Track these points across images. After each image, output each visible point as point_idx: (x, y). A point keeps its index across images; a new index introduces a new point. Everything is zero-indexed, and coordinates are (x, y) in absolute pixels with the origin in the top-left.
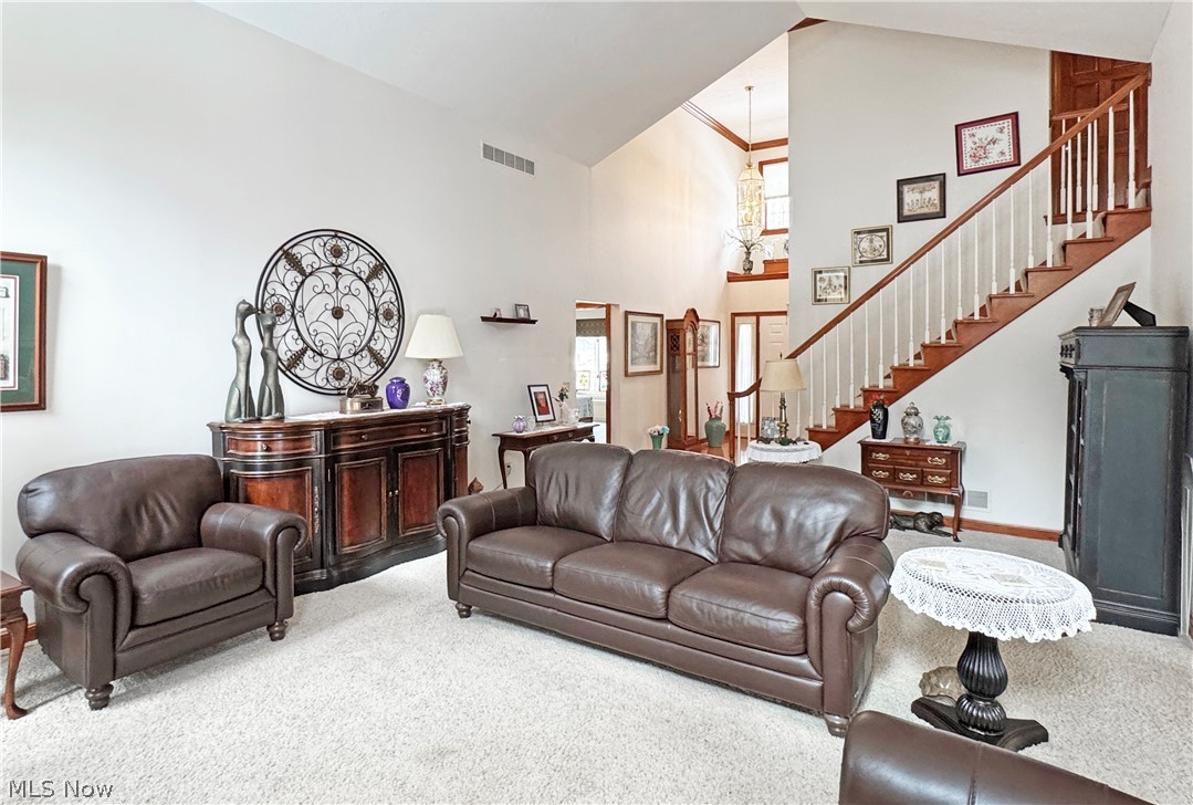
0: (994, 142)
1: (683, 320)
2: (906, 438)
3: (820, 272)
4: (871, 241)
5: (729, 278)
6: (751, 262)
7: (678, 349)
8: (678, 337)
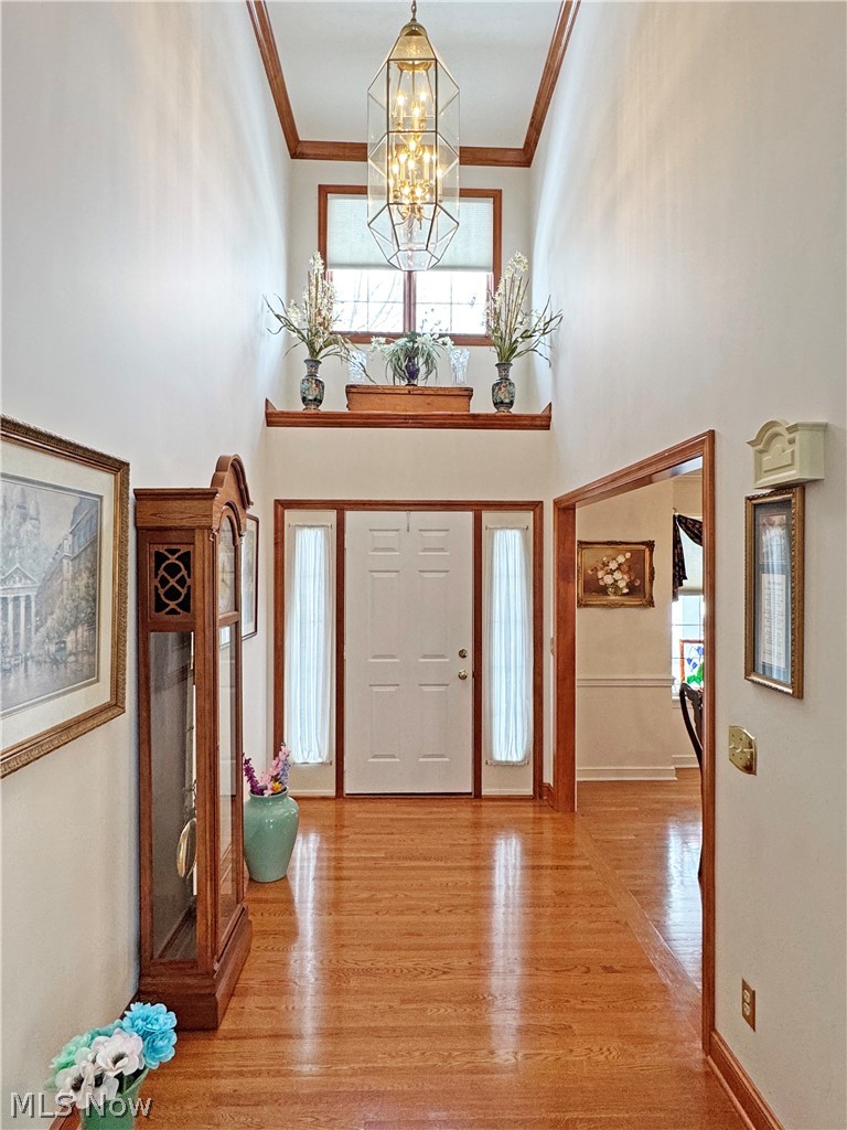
5: (273, 419)
6: (319, 383)
7: (186, 605)
8: (186, 558)
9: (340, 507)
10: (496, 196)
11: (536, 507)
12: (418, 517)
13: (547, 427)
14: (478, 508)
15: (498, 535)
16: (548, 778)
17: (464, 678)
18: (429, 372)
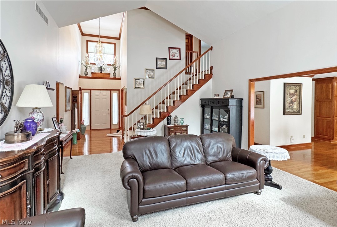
0: (176, 53)
1: (79, 91)
2: (175, 124)
3: (136, 79)
4: (150, 73)
5: (80, 77)
6: (87, 72)
7: (76, 101)
8: (76, 97)
9: (91, 90)
10: (115, 44)
11: (119, 90)
12: (102, 91)
13: (120, 80)
14: (111, 90)
15: (114, 94)
16: (120, 126)
17: (109, 113)
18: (104, 70)
